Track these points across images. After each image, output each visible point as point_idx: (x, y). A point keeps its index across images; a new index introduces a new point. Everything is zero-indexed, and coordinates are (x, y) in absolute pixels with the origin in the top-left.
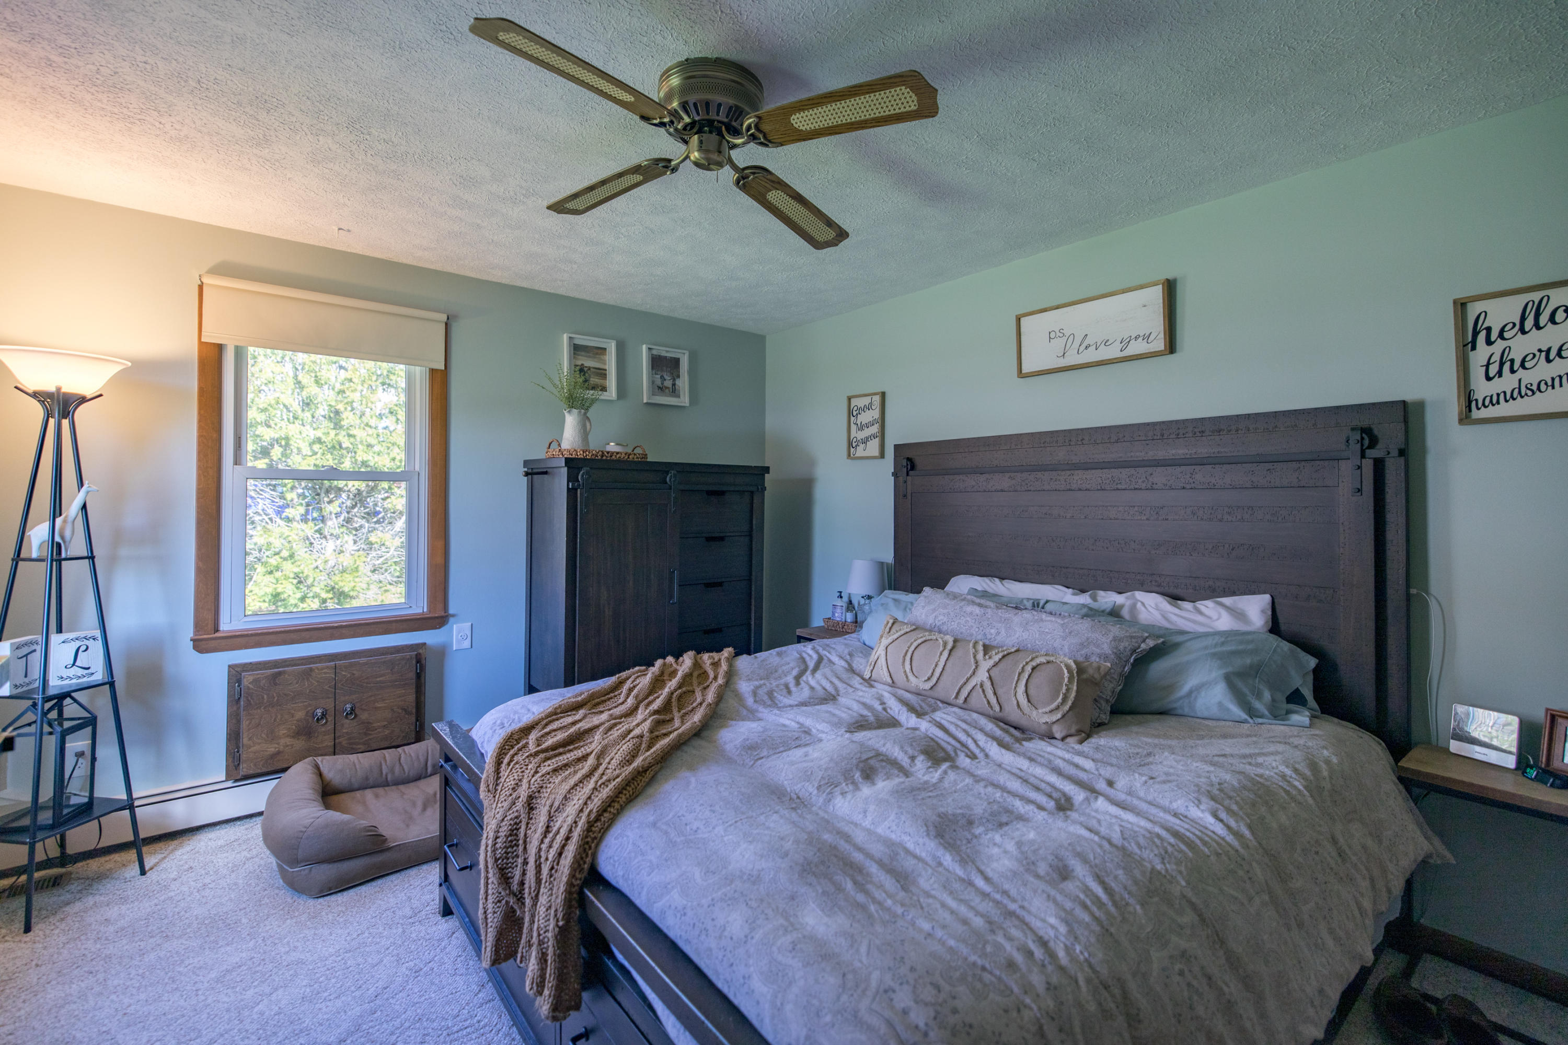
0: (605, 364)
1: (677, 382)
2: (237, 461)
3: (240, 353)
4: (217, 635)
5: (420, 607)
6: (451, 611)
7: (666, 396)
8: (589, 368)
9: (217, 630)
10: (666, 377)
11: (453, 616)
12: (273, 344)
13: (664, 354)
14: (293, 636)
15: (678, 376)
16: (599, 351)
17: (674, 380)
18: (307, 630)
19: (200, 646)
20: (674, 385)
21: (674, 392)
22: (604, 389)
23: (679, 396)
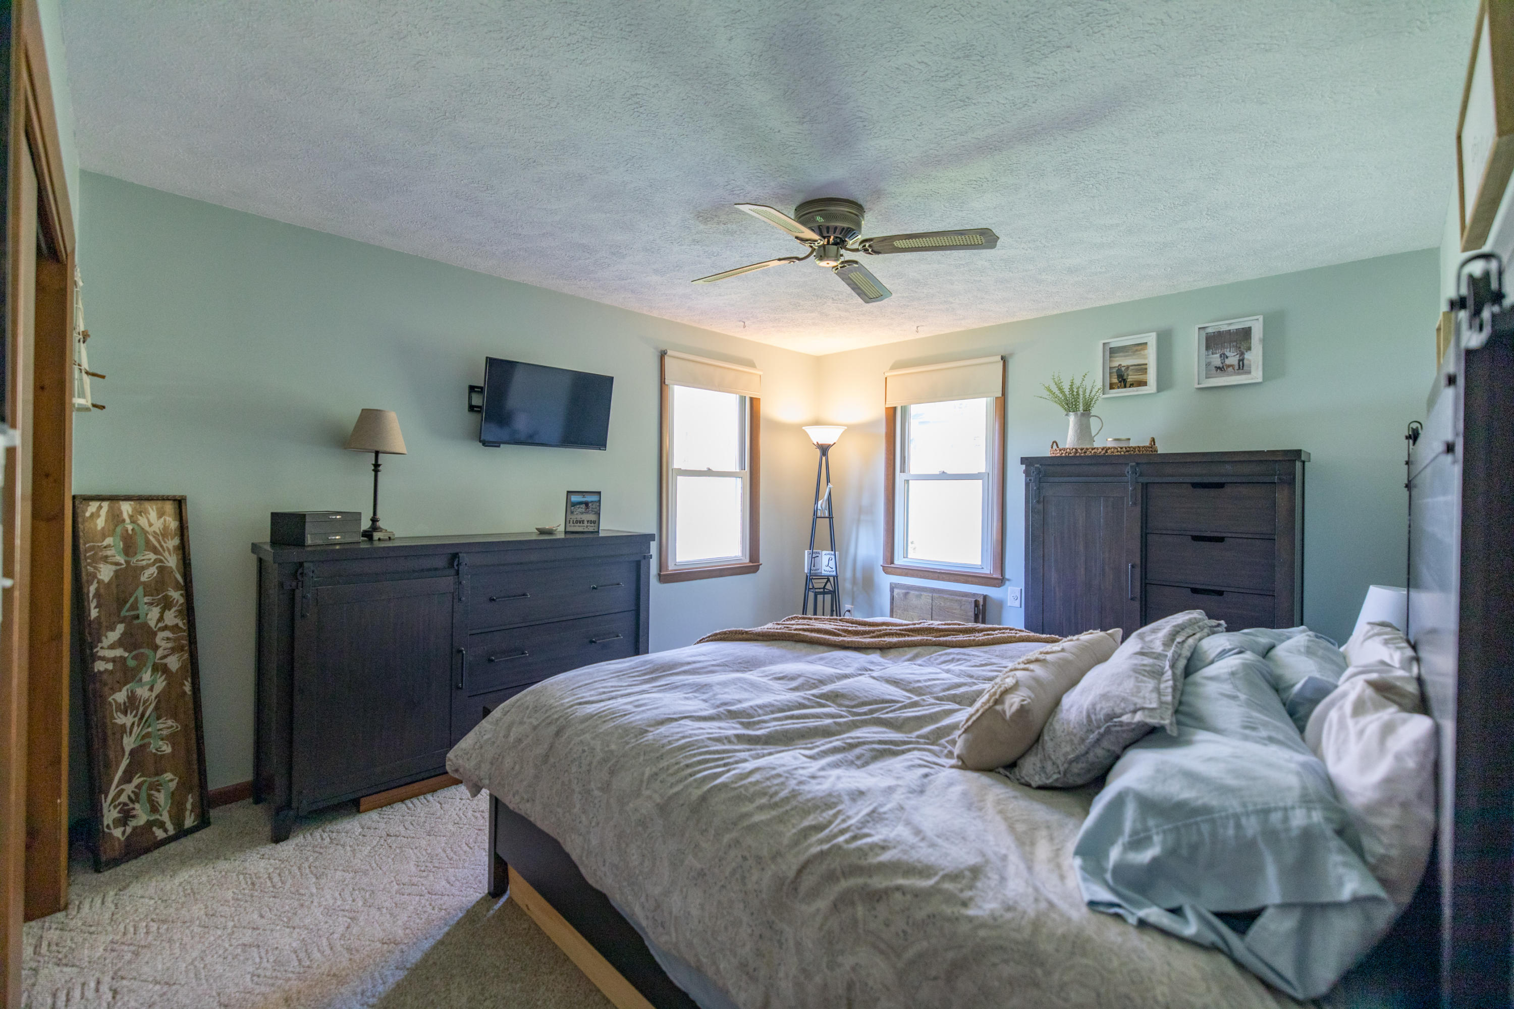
0: (1146, 358)
1: (1247, 356)
2: (903, 470)
3: (904, 410)
4: (892, 565)
5: (988, 570)
6: (1007, 576)
7: (1229, 375)
8: (1128, 367)
9: (892, 563)
10: (1228, 354)
11: (1008, 580)
12: (920, 401)
13: (1225, 328)
14: (921, 573)
15: (1249, 349)
16: (1140, 347)
17: (1242, 354)
18: (948, 574)
19: (886, 570)
20: (1241, 360)
21: (1242, 367)
22: (1142, 383)
23: (1249, 372)
